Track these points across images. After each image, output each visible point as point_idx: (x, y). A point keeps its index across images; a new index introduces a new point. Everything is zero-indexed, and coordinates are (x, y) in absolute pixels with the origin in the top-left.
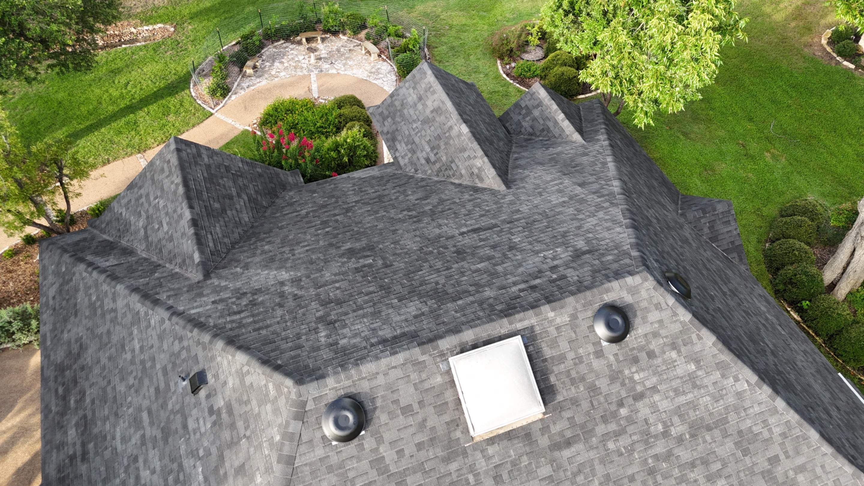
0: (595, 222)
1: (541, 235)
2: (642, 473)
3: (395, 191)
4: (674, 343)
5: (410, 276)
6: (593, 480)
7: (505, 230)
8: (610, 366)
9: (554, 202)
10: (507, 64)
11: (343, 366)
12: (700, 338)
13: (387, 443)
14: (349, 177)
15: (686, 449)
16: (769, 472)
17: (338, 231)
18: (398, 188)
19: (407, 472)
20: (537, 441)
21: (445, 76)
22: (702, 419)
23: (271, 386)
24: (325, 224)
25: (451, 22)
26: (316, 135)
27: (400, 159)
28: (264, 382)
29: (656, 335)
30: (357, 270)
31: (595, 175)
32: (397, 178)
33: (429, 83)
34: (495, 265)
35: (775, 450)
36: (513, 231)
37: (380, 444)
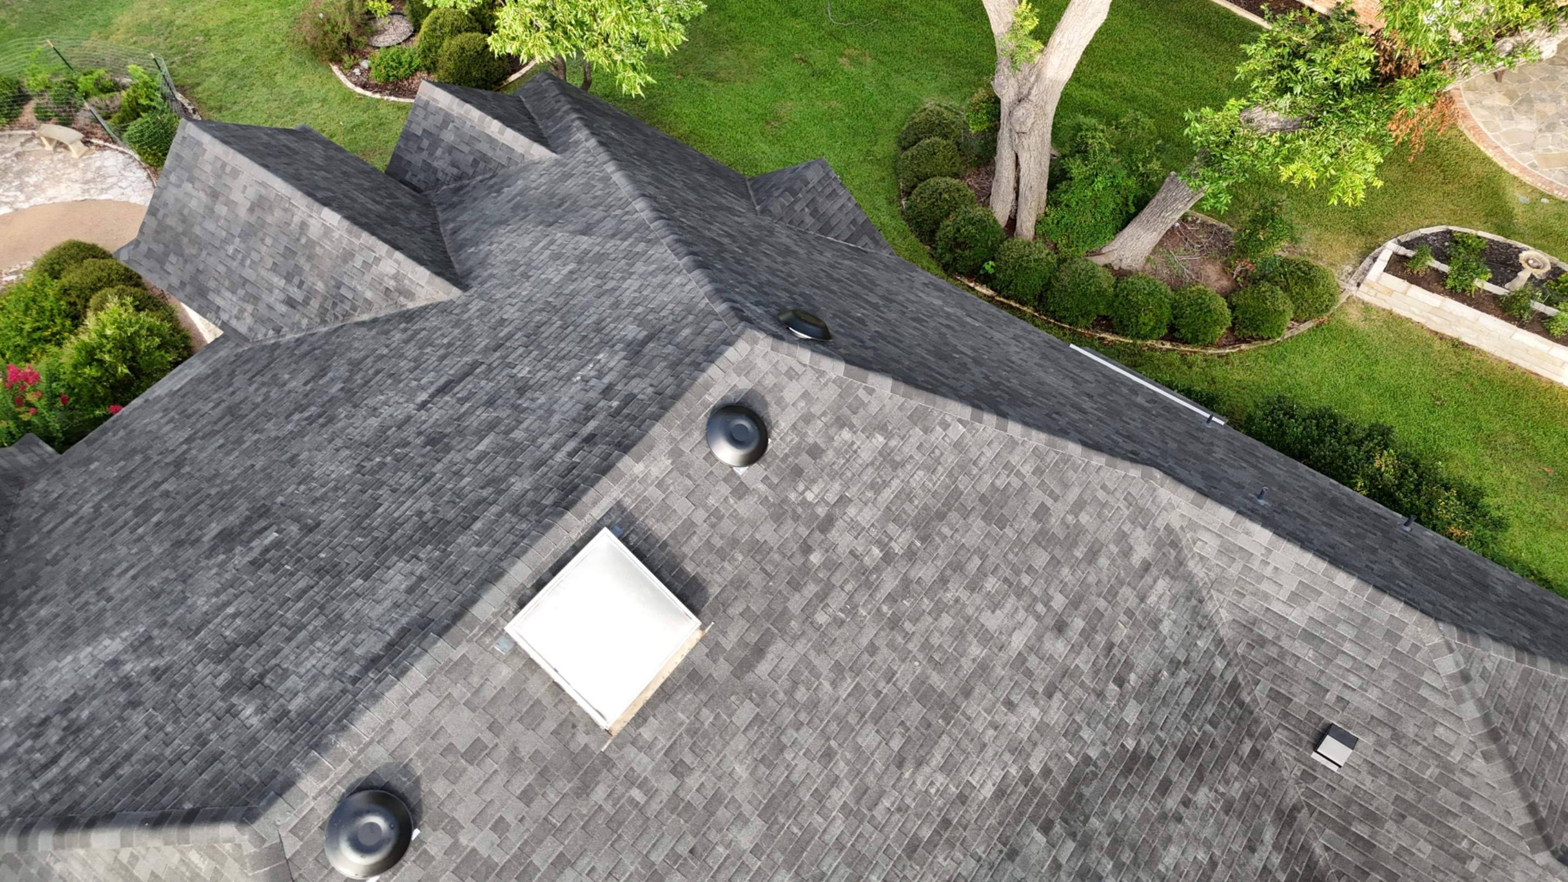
0: (637, 285)
1: (562, 345)
2: (882, 633)
3: (255, 386)
4: (838, 418)
5: (364, 524)
6: (820, 684)
7: (495, 365)
8: (764, 501)
9: (556, 280)
10: (352, 67)
11: (319, 745)
12: (870, 391)
13: (468, 825)
14: (147, 401)
15: (925, 563)
16: (1043, 532)
17: (179, 512)
18: (259, 379)
19: (527, 849)
20: (710, 675)
21: (241, 133)
22: (926, 507)
23: (194, 857)
24: (143, 510)
25: (202, 26)
26: (34, 350)
27: (234, 323)
28: (177, 856)
29: (808, 419)
30: (256, 564)
31: (600, 205)
32: (247, 361)
33: (217, 158)
34: (507, 433)
35: (1038, 497)
36: (509, 360)
37: (456, 832)
